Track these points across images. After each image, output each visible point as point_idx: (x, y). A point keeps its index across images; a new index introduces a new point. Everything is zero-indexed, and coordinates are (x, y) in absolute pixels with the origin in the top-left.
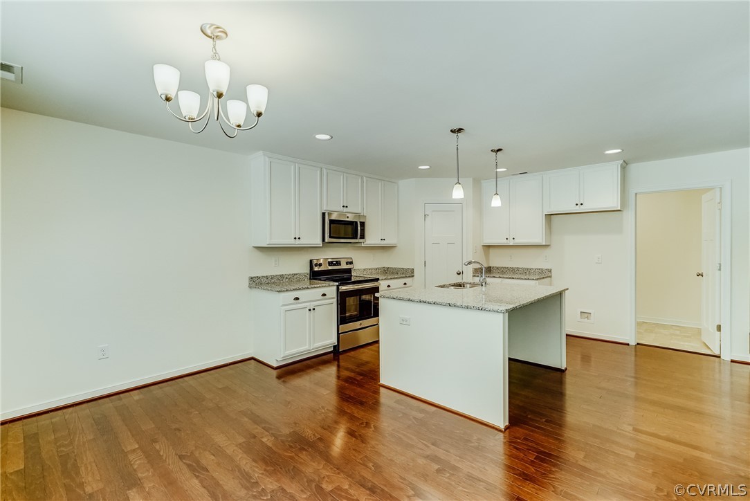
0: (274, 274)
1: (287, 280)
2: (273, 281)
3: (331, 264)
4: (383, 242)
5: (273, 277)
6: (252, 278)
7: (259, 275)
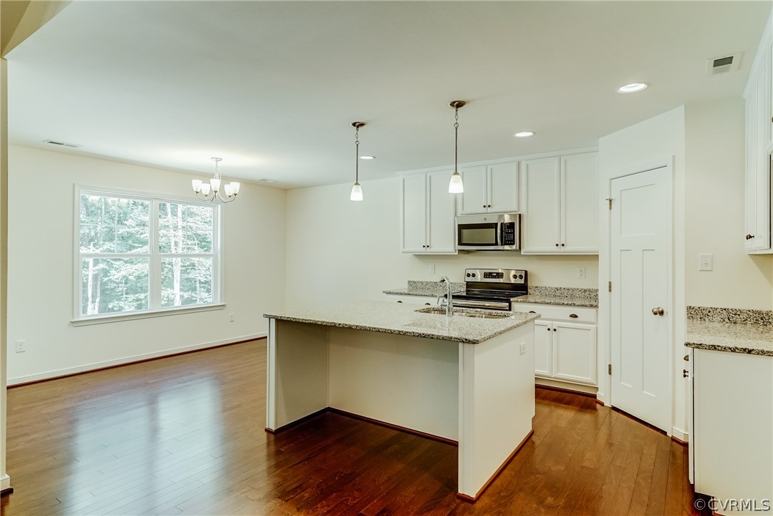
0: (429, 281)
1: (441, 288)
2: (427, 287)
3: (487, 275)
4: (562, 249)
5: (427, 283)
6: (409, 282)
7: (415, 280)
